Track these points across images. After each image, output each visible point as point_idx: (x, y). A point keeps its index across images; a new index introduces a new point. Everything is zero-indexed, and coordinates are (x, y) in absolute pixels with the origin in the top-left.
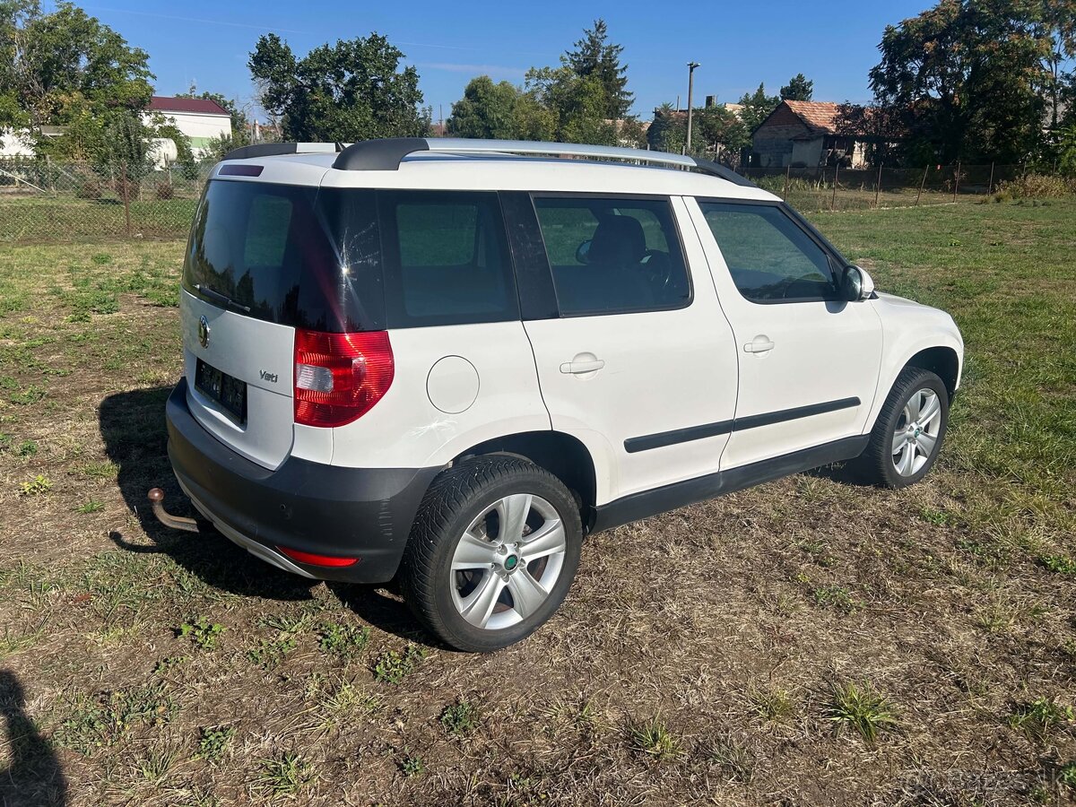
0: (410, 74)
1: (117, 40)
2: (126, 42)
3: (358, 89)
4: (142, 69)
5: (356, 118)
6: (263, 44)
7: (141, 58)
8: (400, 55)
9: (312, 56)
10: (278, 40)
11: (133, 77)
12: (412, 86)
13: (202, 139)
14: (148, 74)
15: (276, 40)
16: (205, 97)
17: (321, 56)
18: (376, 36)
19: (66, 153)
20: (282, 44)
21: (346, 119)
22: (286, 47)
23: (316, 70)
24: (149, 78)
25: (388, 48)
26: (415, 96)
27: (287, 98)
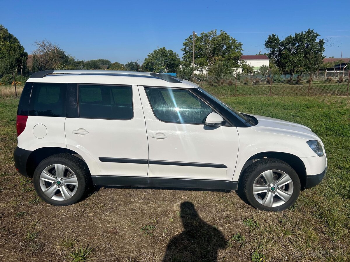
0: (321, 42)
1: (234, 41)
2: (237, 41)
3: (299, 48)
4: (240, 48)
5: (296, 58)
6: (270, 37)
7: (240, 45)
8: (318, 35)
9: (286, 40)
10: (275, 35)
11: (237, 51)
12: (321, 46)
13: (257, 67)
14: (241, 49)
15: (274, 35)
16: (264, 54)
17: (288, 39)
18: (309, 30)
19: (212, 73)
20: (276, 37)
21: (292, 59)
22: (278, 37)
23: (285, 44)
24: (241, 51)
25: (314, 34)
26: (322, 49)
27: (276, 53)
